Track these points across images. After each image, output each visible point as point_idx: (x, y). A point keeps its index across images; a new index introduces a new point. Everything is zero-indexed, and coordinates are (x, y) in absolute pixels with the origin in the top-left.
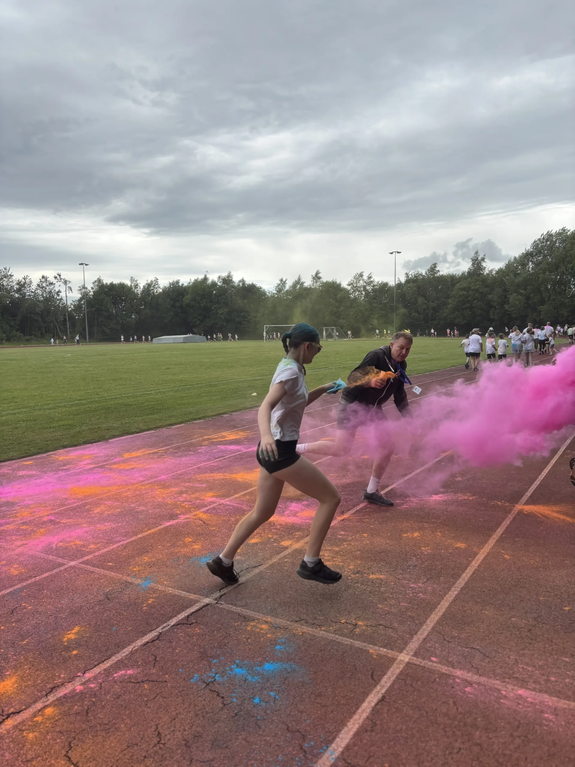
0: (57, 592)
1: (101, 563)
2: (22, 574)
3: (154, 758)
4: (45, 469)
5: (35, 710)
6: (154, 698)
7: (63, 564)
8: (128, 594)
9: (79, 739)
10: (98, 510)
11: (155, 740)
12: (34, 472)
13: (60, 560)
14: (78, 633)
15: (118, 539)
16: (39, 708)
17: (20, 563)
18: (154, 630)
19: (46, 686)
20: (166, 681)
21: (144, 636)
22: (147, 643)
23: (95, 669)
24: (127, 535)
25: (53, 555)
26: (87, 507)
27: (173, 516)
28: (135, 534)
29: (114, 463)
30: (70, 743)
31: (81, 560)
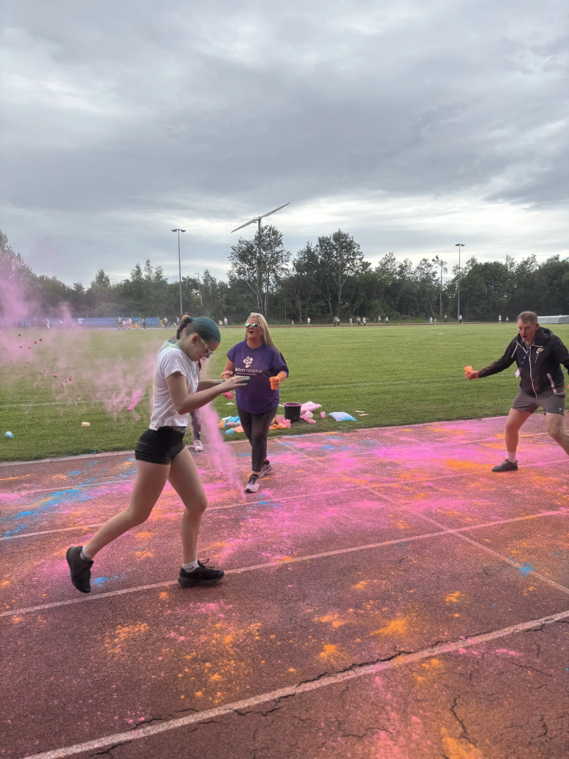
0: (438, 554)
1: (479, 536)
2: (407, 530)
3: (540, 748)
4: (422, 438)
5: (422, 656)
6: (539, 688)
7: (443, 530)
8: (507, 575)
9: (463, 700)
10: (473, 485)
11: (541, 731)
12: (413, 440)
13: (439, 525)
14: (458, 598)
15: (494, 517)
16: (426, 656)
17: (406, 520)
18: (535, 619)
19: (432, 638)
20: (551, 676)
21: (526, 622)
22: (529, 630)
23: (477, 637)
24: (502, 515)
25: (433, 519)
26: (462, 481)
27: (552, 507)
28: (511, 516)
29: (488, 442)
30: (455, 699)
31: (458, 530)
